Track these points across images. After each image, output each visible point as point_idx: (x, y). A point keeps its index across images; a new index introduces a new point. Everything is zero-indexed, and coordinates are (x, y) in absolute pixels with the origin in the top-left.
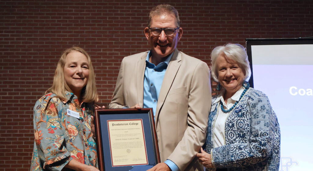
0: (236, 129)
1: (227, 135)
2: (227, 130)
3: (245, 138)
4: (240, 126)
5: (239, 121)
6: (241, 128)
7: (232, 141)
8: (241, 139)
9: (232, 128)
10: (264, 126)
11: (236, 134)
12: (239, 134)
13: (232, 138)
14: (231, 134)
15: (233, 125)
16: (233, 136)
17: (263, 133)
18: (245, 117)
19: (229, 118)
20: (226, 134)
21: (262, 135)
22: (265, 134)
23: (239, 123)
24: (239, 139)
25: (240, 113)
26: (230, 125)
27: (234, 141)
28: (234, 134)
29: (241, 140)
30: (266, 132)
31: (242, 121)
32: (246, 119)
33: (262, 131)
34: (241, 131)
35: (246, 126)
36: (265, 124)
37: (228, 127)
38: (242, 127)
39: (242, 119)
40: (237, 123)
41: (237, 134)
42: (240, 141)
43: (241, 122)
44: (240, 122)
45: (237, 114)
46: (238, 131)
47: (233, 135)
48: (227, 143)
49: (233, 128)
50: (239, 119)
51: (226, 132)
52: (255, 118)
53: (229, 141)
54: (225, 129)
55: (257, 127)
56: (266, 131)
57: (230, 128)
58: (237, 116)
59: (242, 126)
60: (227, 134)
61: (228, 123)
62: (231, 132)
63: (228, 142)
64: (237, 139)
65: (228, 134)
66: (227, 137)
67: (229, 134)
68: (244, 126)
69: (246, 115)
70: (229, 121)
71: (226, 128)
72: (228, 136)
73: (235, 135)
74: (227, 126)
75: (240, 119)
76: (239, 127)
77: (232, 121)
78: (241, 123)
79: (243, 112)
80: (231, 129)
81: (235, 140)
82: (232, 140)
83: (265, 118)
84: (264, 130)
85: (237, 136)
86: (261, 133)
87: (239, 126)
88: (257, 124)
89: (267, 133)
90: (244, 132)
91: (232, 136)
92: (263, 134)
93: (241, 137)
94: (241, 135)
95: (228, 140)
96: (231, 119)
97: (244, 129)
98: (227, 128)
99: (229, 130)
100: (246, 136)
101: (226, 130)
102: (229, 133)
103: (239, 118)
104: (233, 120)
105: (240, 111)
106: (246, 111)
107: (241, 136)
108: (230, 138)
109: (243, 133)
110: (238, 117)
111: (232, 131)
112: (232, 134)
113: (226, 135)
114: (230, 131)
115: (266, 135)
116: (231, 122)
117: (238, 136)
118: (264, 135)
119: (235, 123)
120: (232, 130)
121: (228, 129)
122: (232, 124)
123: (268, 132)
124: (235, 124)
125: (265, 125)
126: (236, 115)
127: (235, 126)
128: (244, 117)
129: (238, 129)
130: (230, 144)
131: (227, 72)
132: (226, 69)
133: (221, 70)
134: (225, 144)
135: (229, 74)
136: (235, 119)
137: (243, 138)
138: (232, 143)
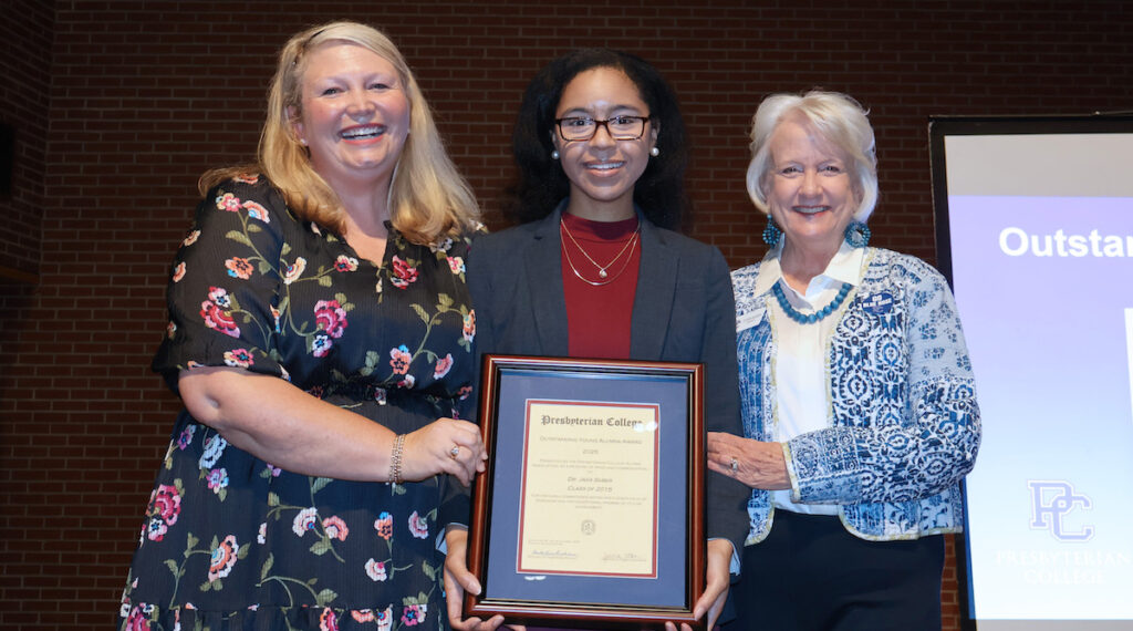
0: (874, 368)
1: (841, 387)
2: (841, 369)
3: (899, 399)
4: (888, 357)
5: (886, 342)
6: (893, 364)
7: (858, 406)
8: (886, 401)
9: (860, 363)
10: (956, 365)
11: (872, 385)
12: (881, 386)
13: (858, 397)
14: (857, 384)
15: (865, 353)
16: (861, 391)
17: (956, 388)
18: (904, 329)
19: (845, 330)
20: (837, 382)
21: (953, 395)
23: (885, 348)
24: (879, 400)
25: (888, 317)
26: (855, 350)
27: (866, 409)
28: (864, 384)
29: (886, 405)
30: (965, 386)
31: (895, 341)
32: (904, 337)
33: (954, 382)
34: (891, 377)
36: (959, 359)
37: (845, 359)
38: (895, 361)
39: (894, 336)
40: (877, 348)
41: (876, 383)
42: (882, 409)
43: (893, 345)
44: (888, 346)
45: (877, 319)
46: (879, 374)
48: (839, 411)
49: (864, 364)
50: (886, 336)
51: (838, 377)
52: (925, 337)
53: (849, 407)
54: (832, 367)
56: (964, 383)
57: (851, 363)
58: (877, 324)
59: (894, 358)
60: (842, 381)
61: (845, 345)
62: (857, 377)
63: (842, 408)
64: (873, 403)
65: (845, 384)
66: (841, 392)
67: (851, 381)
68: (900, 360)
69: (906, 324)
70: (850, 339)
71: (836, 361)
72: (846, 389)
73: (869, 387)
74: (839, 356)
75: (891, 335)
76: (886, 362)
77: (861, 339)
78: (891, 348)
79: (898, 311)
80: (856, 367)
81: (867, 404)
82: (858, 402)
83: (954, 341)
84: (958, 377)
85: (877, 390)
86: (950, 389)
87: (885, 358)
88: (934, 357)
90: (901, 380)
91: (858, 389)
93: (887, 395)
94: (890, 388)
95: (842, 404)
96: (855, 334)
97: (901, 370)
98: (840, 362)
99: (851, 368)
100: (903, 393)
101: (837, 368)
102: (850, 377)
103: (885, 331)
104: (864, 336)
105: (887, 308)
107: (887, 391)
108: (850, 396)
109: (897, 381)
110: (880, 326)
111: (860, 374)
112: (861, 383)
113: (835, 385)
114: (852, 374)
115: (968, 394)
116: (855, 343)
117: (880, 393)
118: (960, 394)
119: (873, 345)
120: (859, 367)
121: (844, 365)
122: (862, 350)
124: (873, 350)
125: (960, 365)
126: (874, 323)
127: (872, 357)
128: (900, 330)
129: (881, 367)
130: (849, 415)
131: (804, 181)
132: (803, 171)
133: (786, 171)
134: (832, 416)
135: (810, 189)
136: (871, 334)
137: (893, 401)
138: (858, 412)
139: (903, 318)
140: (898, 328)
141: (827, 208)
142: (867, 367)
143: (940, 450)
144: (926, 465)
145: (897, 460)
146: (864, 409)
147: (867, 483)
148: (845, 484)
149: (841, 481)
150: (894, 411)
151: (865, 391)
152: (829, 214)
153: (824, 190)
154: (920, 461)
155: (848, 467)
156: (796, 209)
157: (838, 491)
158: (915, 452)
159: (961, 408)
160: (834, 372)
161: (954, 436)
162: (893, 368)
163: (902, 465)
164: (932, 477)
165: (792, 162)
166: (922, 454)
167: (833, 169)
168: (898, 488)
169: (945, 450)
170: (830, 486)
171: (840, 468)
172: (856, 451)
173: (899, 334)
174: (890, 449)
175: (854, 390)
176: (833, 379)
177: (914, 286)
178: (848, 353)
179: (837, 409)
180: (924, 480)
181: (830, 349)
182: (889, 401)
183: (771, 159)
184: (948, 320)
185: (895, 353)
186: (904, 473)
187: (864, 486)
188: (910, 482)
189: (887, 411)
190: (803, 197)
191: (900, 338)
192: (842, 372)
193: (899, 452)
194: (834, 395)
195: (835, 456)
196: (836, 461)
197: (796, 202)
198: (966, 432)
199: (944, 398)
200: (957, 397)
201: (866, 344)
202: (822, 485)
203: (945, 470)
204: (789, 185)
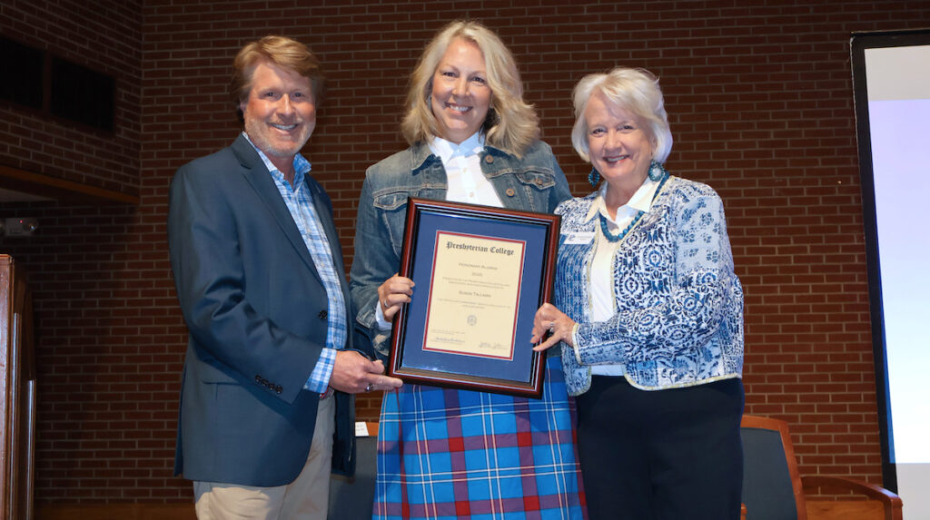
0: (643, 271)
1: (621, 286)
3: (665, 290)
4: (653, 261)
5: (651, 250)
6: (657, 266)
7: (633, 299)
8: (654, 293)
9: (632, 269)
11: (643, 283)
12: (649, 283)
13: (632, 293)
14: (631, 284)
15: (636, 261)
16: (634, 288)
18: (665, 238)
19: (626, 245)
20: (618, 283)
21: (700, 281)
22: (709, 279)
23: (650, 255)
24: (649, 293)
25: (652, 232)
26: (629, 260)
28: (636, 283)
29: (655, 296)
30: (710, 274)
31: (657, 249)
32: (666, 244)
33: (701, 271)
34: (656, 275)
35: (668, 261)
36: (710, 255)
37: (623, 266)
38: (659, 263)
39: (656, 245)
40: (645, 256)
41: (645, 282)
42: (652, 299)
43: (656, 252)
44: (652, 253)
45: (646, 235)
46: (647, 275)
47: (634, 285)
48: (620, 304)
49: (635, 268)
50: (651, 246)
51: (618, 279)
52: (686, 241)
53: (626, 300)
54: (615, 272)
55: (690, 263)
56: (709, 271)
57: (627, 269)
58: (645, 238)
59: (657, 261)
60: (621, 282)
61: (623, 256)
62: (631, 278)
63: (623, 302)
64: (644, 296)
65: (623, 284)
66: (621, 290)
67: (627, 281)
68: (662, 262)
69: (667, 234)
70: (625, 251)
71: (617, 268)
72: (623, 287)
73: (640, 285)
74: (619, 264)
75: (653, 245)
76: (651, 265)
77: (634, 251)
78: (654, 255)
79: (659, 226)
80: (630, 271)
81: (639, 297)
82: (633, 296)
83: (709, 241)
84: (705, 268)
85: (646, 286)
86: (698, 277)
87: (651, 263)
88: (690, 255)
89: (714, 277)
90: (664, 276)
91: (632, 287)
92: (704, 277)
93: (655, 288)
94: (656, 284)
95: (622, 298)
96: (631, 248)
97: (664, 269)
98: (620, 268)
99: (626, 273)
100: (668, 286)
101: (618, 272)
102: (626, 279)
103: (650, 243)
104: (637, 248)
105: (653, 225)
106: (667, 223)
107: (654, 286)
108: (626, 292)
109: (661, 277)
111: (633, 276)
112: (634, 283)
113: (616, 285)
114: (628, 276)
115: (712, 280)
116: (630, 255)
117: (649, 288)
118: (706, 280)
119: (641, 254)
120: (632, 271)
121: (622, 271)
122: (634, 259)
123: (714, 274)
124: (641, 258)
125: (709, 258)
126: (643, 238)
127: (641, 263)
128: (662, 240)
129: (646, 270)
130: (626, 306)
131: (607, 139)
132: (606, 131)
133: (595, 132)
134: (616, 308)
135: (611, 145)
136: (640, 246)
137: (660, 293)
138: (633, 304)
139: (664, 230)
140: (659, 239)
141: (626, 157)
142: (637, 271)
143: (677, 323)
144: (669, 335)
145: (646, 334)
146: (637, 301)
147: (628, 349)
148: (612, 350)
149: (608, 348)
150: (662, 299)
151: (637, 288)
152: (628, 160)
153: (623, 144)
154: (664, 332)
155: (613, 337)
156: (606, 159)
157: (607, 355)
158: (659, 326)
159: (703, 291)
160: (616, 276)
161: (693, 309)
162: (657, 269)
163: (651, 336)
164: (678, 342)
165: (598, 125)
166: (664, 328)
167: (628, 128)
168: (653, 351)
169: (681, 322)
170: (601, 352)
171: (608, 339)
172: (618, 328)
173: (660, 243)
174: (640, 326)
175: (629, 288)
176: (616, 281)
177: (683, 204)
178: (625, 262)
179: (619, 302)
180: (671, 344)
181: (614, 260)
182: (657, 293)
183: (586, 124)
184: (707, 227)
185: (658, 258)
186: (654, 342)
187: (627, 351)
188: (661, 346)
189: (656, 300)
190: (607, 150)
191: (661, 246)
192: (621, 276)
193: (646, 327)
194: (616, 292)
195: (603, 331)
196: (604, 334)
197: (604, 155)
198: (702, 307)
199: (694, 284)
200: (703, 282)
201: (636, 255)
202: (595, 351)
203: (686, 336)
204: (598, 142)
